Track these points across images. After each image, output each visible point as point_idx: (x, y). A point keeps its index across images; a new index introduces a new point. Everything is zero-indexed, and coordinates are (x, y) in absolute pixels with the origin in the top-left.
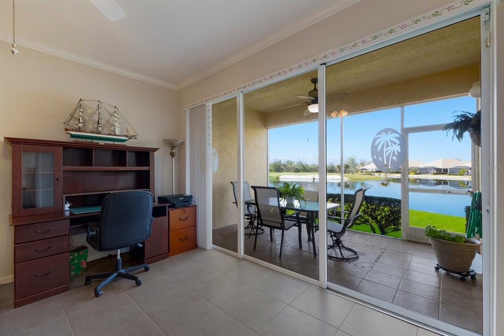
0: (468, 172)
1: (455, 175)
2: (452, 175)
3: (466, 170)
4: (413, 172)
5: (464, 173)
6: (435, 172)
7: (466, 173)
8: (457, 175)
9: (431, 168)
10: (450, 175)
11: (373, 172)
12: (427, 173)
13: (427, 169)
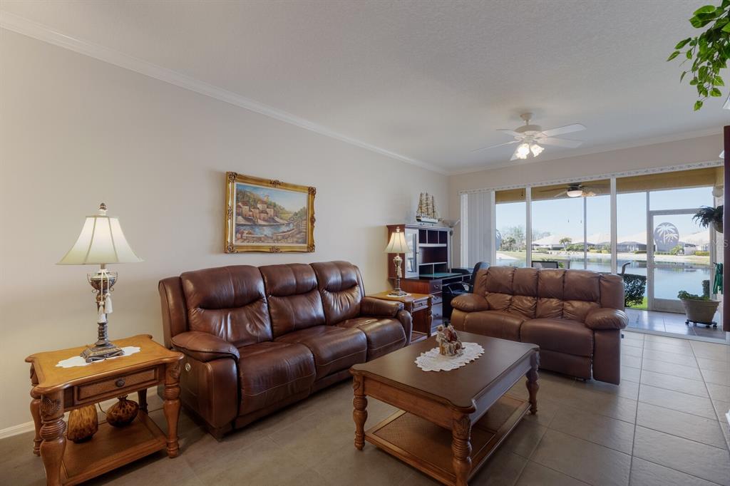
0: (683, 250)
1: (665, 254)
2: (662, 254)
3: (681, 247)
4: (606, 249)
5: (678, 251)
6: (638, 249)
7: (681, 251)
8: (669, 254)
9: (632, 245)
10: (659, 254)
11: (549, 249)
12: (626, 251)
13: (626, 246)
